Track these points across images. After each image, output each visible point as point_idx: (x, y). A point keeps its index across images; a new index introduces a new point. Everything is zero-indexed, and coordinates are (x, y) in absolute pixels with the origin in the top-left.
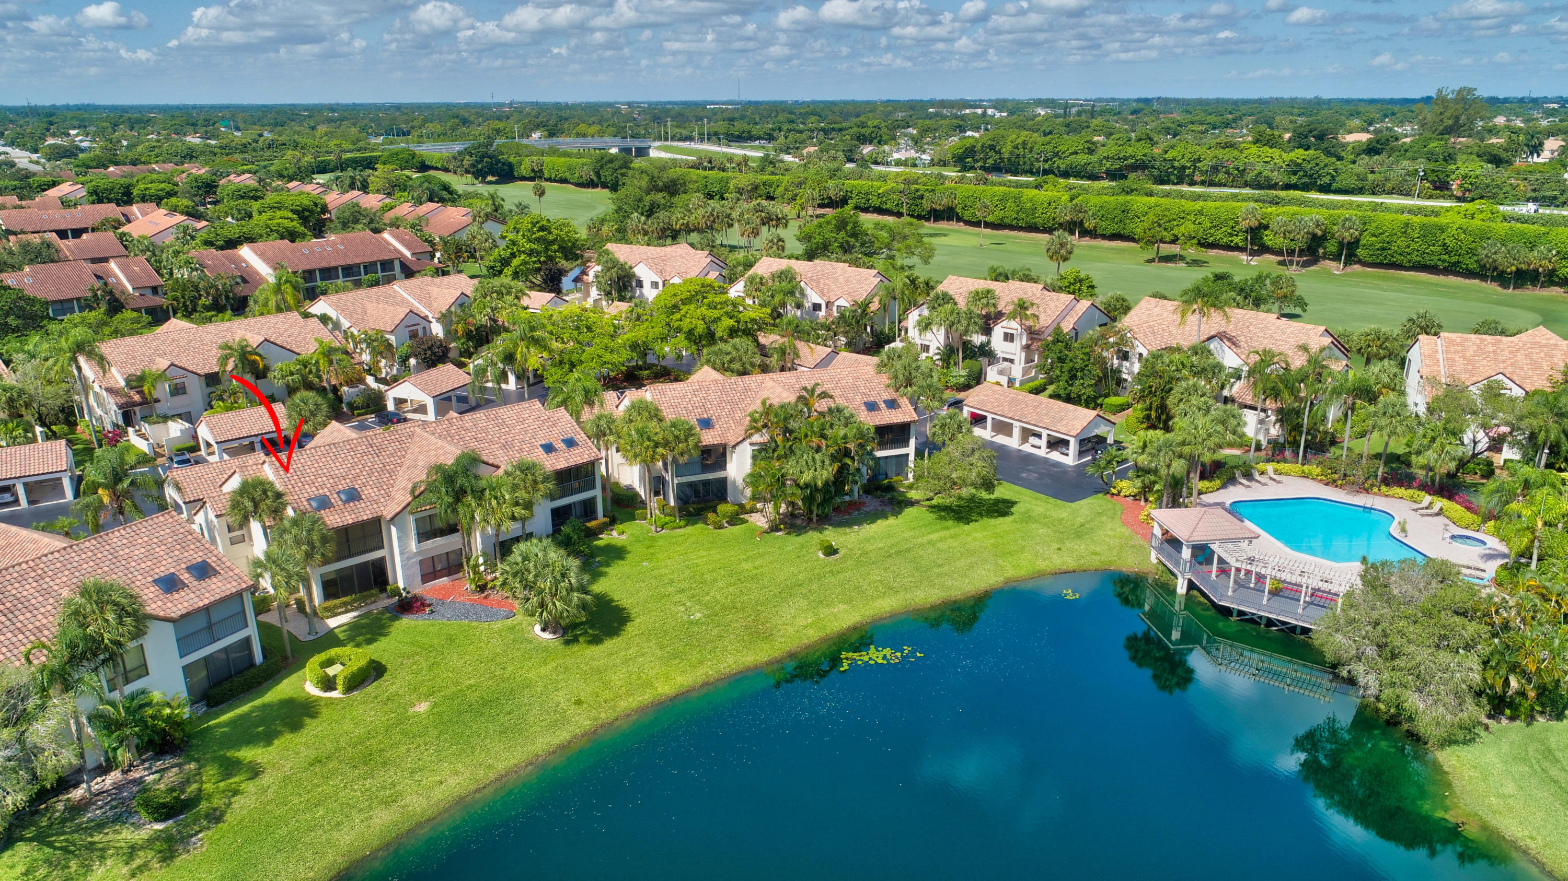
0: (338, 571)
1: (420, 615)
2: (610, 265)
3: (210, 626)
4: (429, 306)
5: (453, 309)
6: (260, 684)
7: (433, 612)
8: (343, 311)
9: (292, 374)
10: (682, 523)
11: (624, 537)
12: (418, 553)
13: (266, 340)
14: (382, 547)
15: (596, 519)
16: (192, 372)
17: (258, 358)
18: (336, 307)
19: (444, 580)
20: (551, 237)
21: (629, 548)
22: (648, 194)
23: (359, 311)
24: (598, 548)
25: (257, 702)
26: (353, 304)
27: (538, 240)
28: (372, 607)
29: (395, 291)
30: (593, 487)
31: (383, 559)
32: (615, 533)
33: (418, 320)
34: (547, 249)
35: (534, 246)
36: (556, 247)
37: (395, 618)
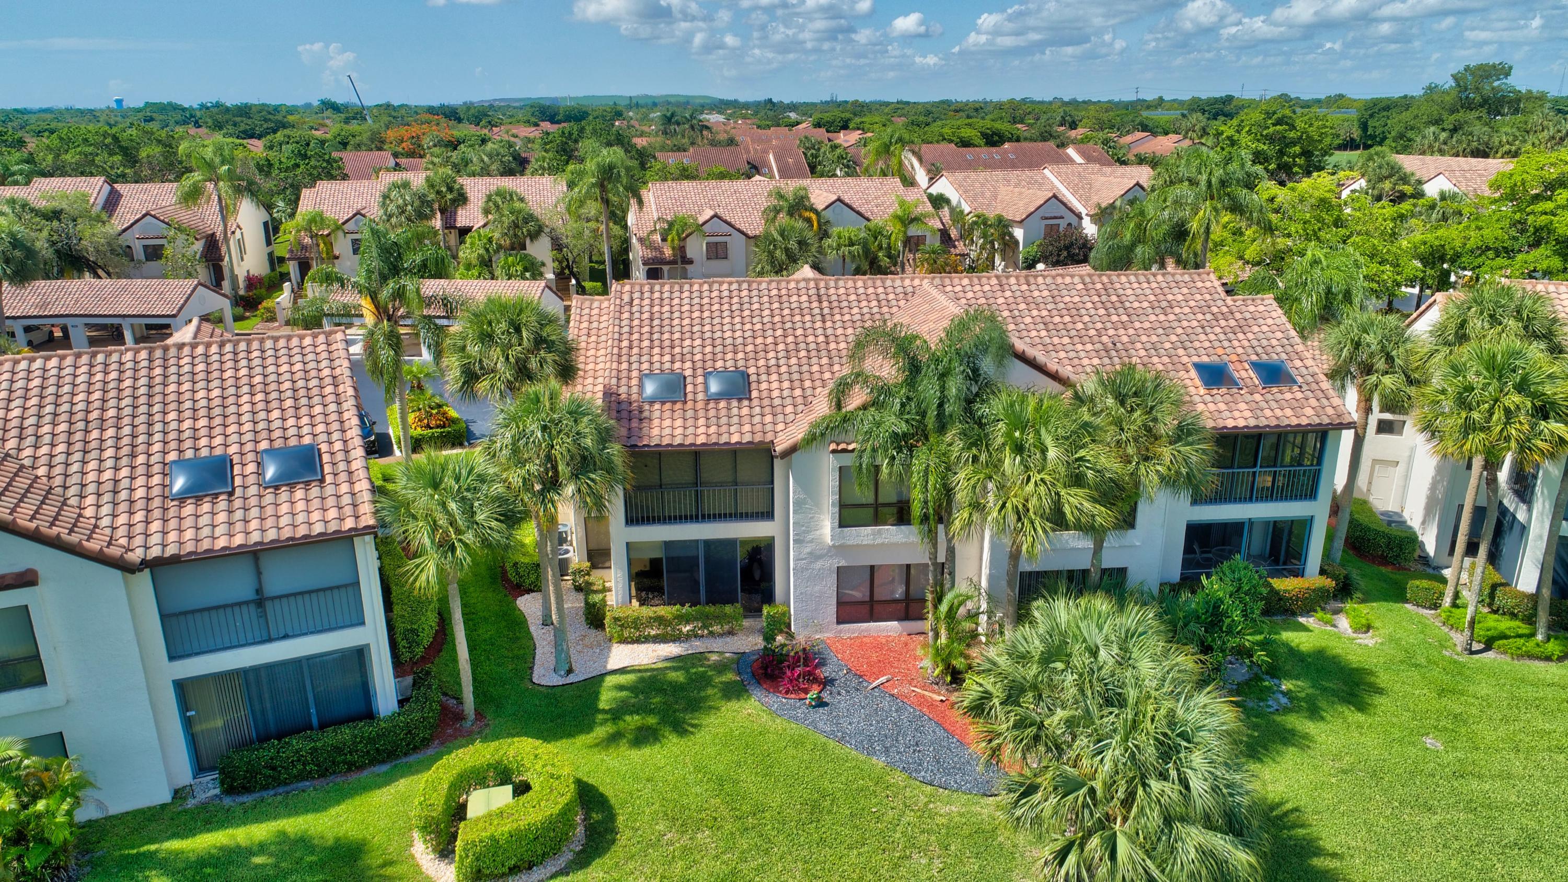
0: (668, 545)
1: (791, 701)
2: (1384, 172)
3: (260, 601)
4: (1085, 201)
5: (1118, 203)
6: (354, 767)
7: (820, 703)
8: (966, 192)
9: (852, 244)
10: (1553, 647)
11: (1368, 640)
12: (839, 549)
13: (839, 199)
14: (769, 515)
15: (1299, 573)
16: (739, 230)
17: (814, 217)
18: (959, 186)
19: (891, 628)
20: (1292, 134)
21: (1383, 679)
22: (1453, 111)
23: (988, 194)
24: (1293, 652)
25: (293, 825)
26: (982, 185)
27: (1271, 139)
28: (717, 645)
29: (1045, 177)
30: (1311, 494)
31: (769, 544)
32: (1344, 623)
33: (1063, 211)
34: (1281, 153)
35: (1262, 147)
36: (1297, 149)
37: (734, 692)
